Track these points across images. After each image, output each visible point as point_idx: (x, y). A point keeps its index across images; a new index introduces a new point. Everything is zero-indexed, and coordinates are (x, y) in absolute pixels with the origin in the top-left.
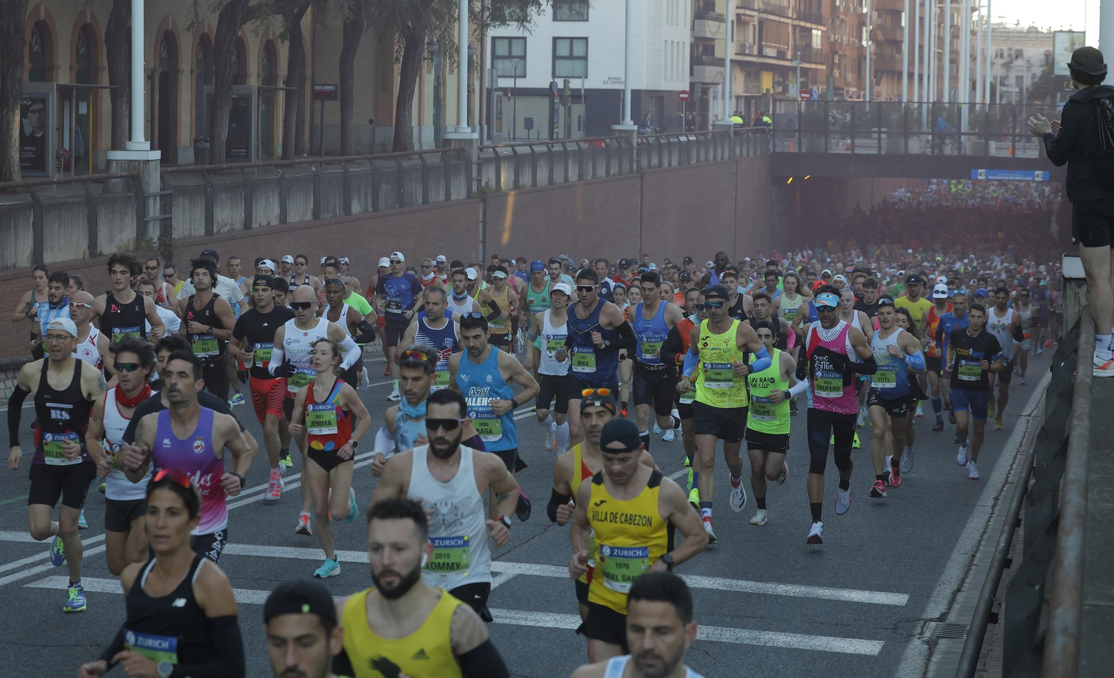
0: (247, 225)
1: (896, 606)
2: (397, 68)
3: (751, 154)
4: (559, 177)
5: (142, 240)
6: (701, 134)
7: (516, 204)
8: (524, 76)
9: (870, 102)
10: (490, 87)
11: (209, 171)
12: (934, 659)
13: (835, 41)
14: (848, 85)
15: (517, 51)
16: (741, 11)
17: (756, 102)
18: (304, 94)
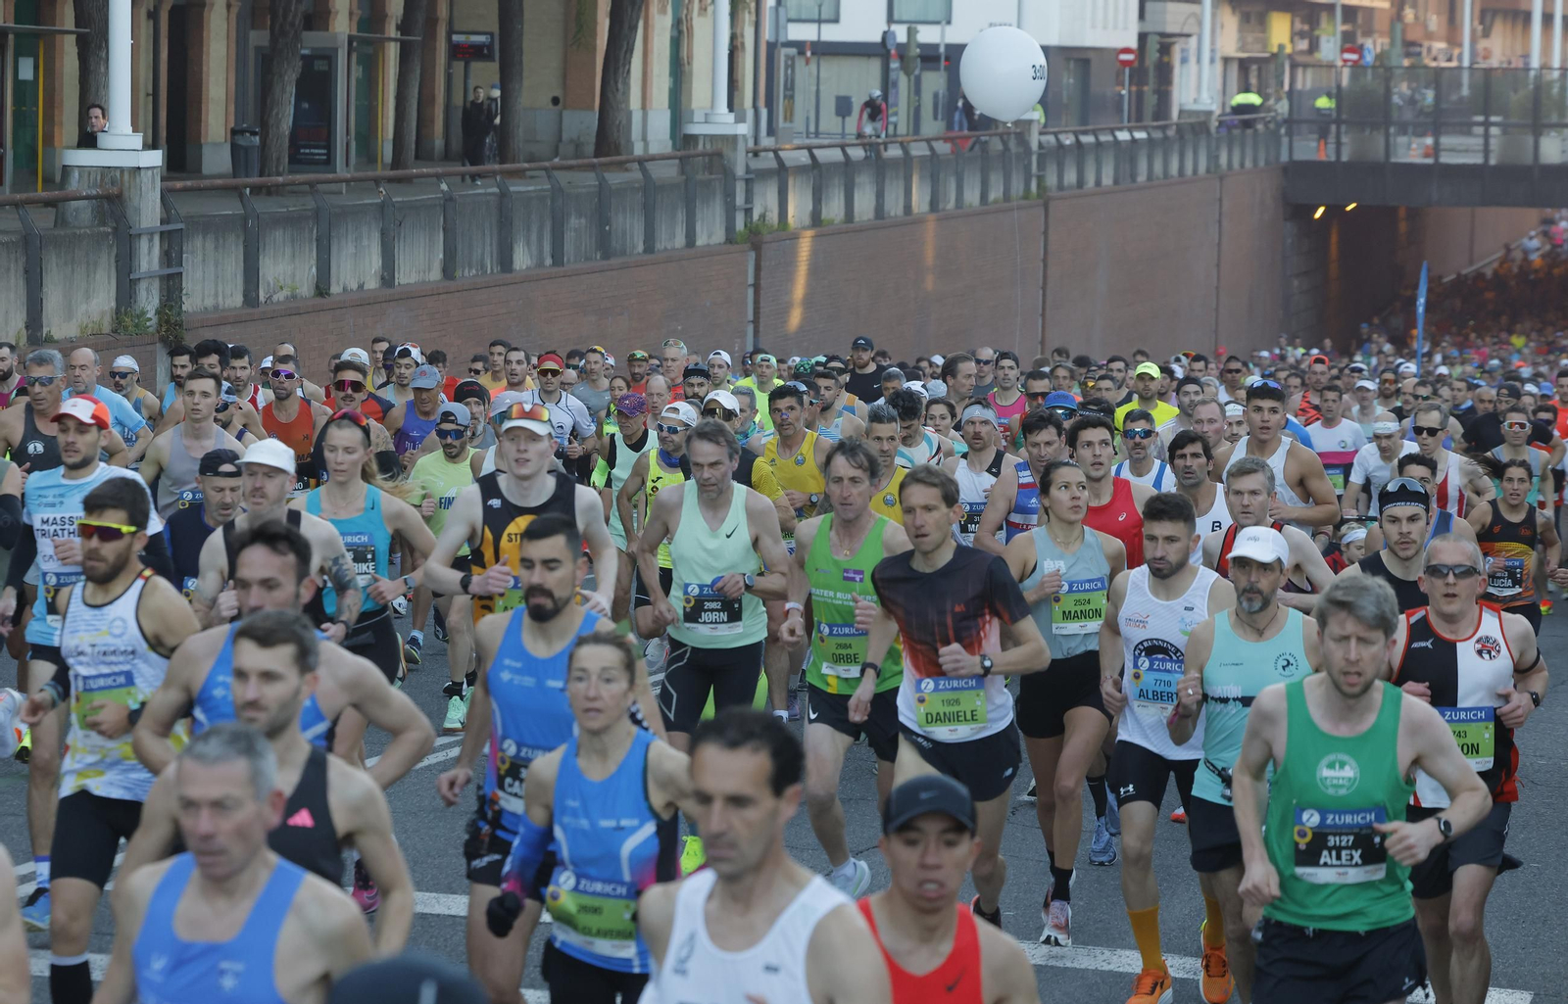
0: (322, 289)
3: (1248, 164)
4: (894, 206)
5: (126, 314)
6: (1157, 127)
7: (814, 254)
8: (836, 20)
9: (1470, 68)
10: (772, 40)
11: (257, 190)
14: (1430, 36)
17: (1260, 70)
18: (434, 49)
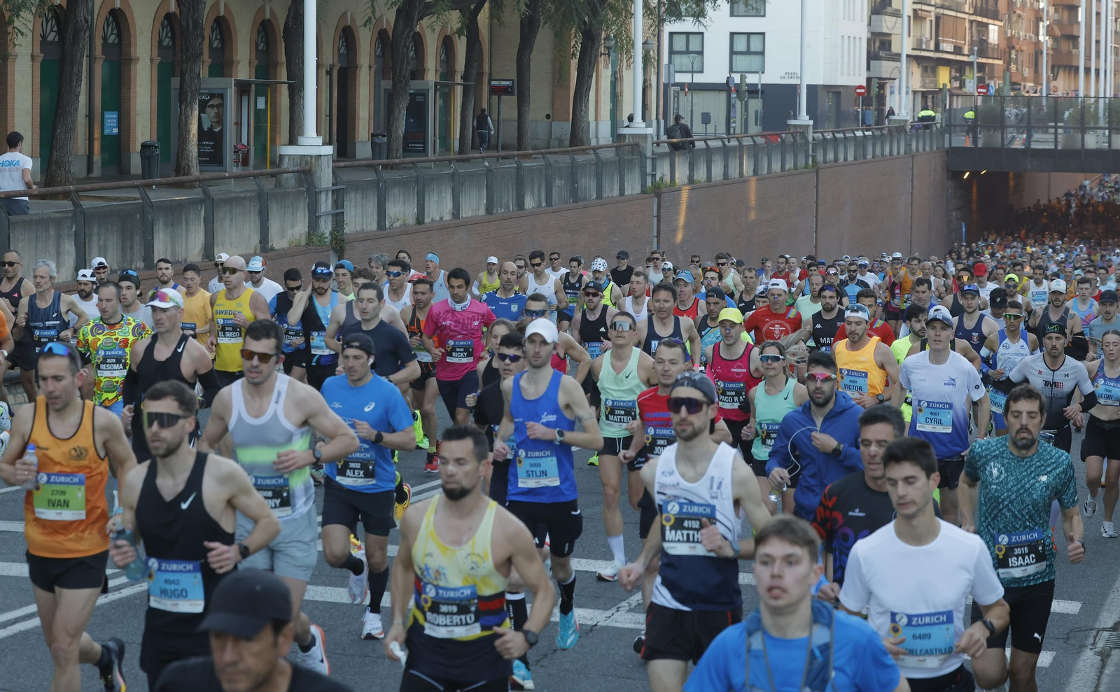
0: (420, 220)
1: (1068, 615)
2: (574, 63)
3: (927, 149)
4: (734, 172)
5: (314, 235)
6: (878, 129)
7: (690, 199)
8: (702, 72)
9: (1047, 96)
10: (666, 82)
11: (385, 167)
12: (1107, 671)
13: (1012, 37)
14: (1025, 79)
15: (694, 46)
16: (918, 7)
17: (933, 97)
18: (481, 90)
